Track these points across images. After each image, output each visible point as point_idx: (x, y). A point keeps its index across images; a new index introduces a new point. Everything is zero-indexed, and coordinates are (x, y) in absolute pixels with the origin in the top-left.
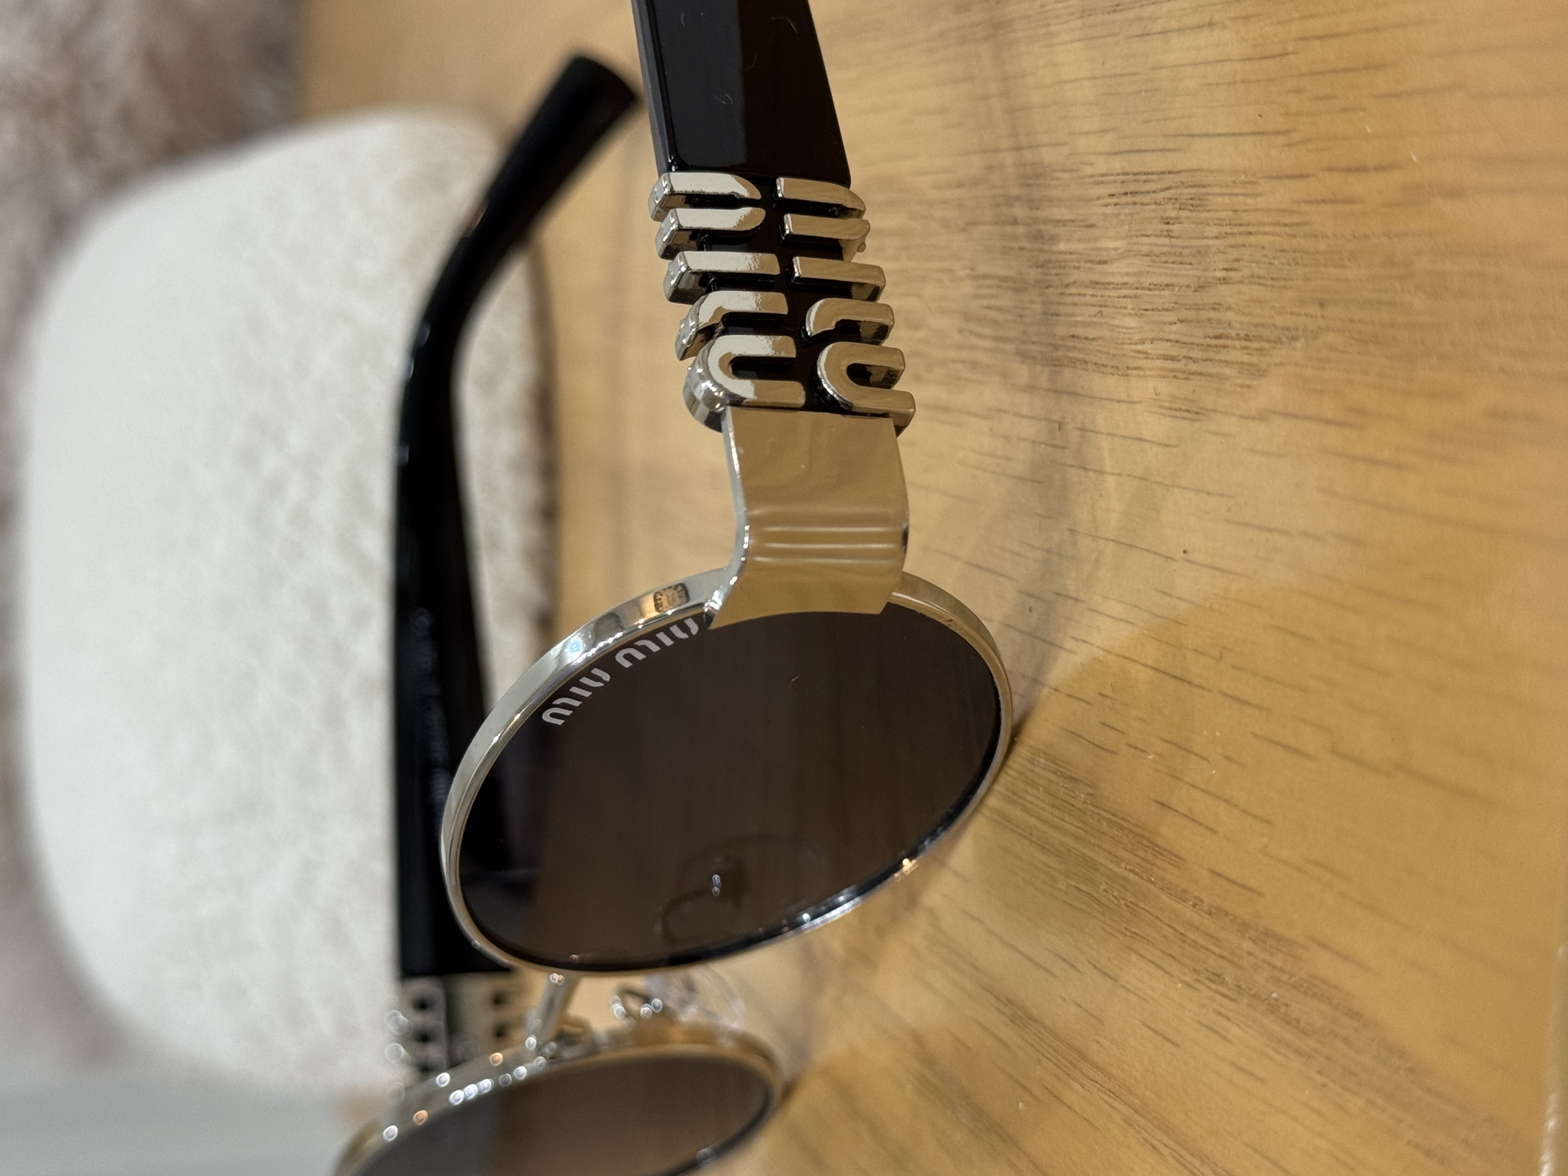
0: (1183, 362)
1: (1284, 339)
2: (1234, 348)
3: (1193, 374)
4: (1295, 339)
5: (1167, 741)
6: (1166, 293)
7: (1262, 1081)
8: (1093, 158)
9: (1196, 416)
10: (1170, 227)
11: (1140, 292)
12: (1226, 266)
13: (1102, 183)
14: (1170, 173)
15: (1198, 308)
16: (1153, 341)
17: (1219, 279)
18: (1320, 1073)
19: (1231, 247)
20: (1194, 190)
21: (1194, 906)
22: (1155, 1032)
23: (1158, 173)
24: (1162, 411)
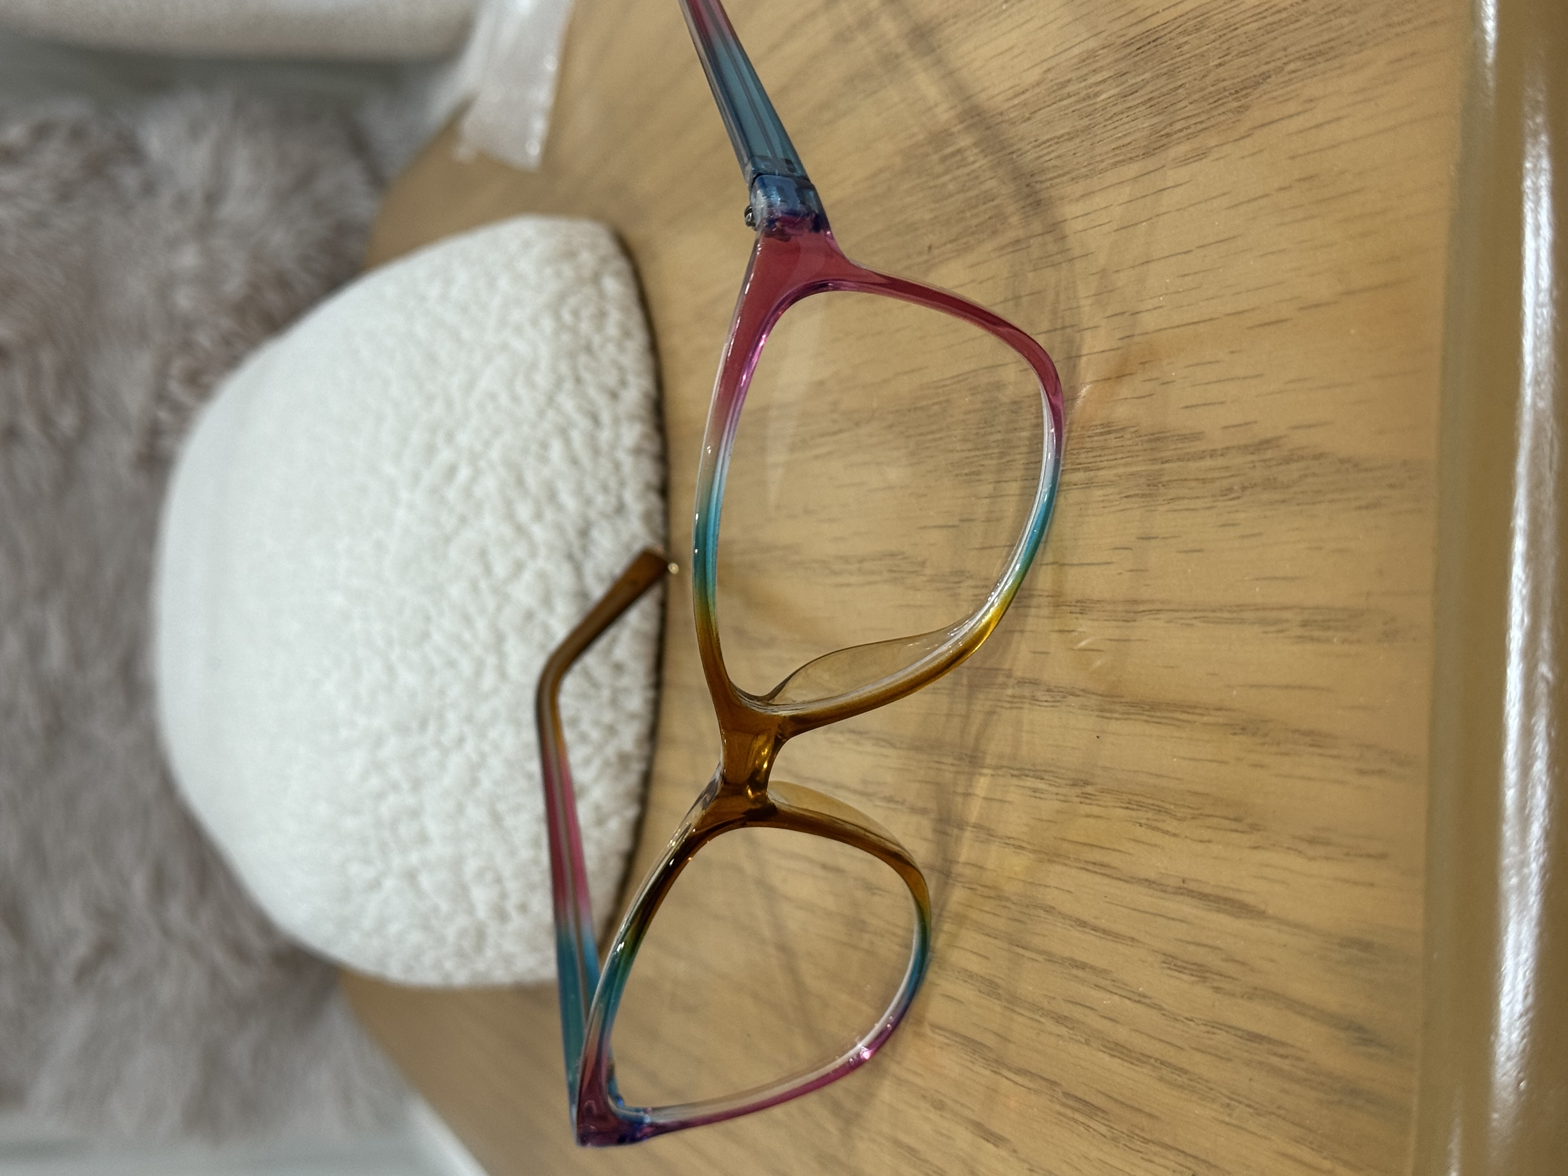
0: (1193, 127)
1: (1261, 81)
2: (1229, 102)
3: (1200, 131)
4: (1269, 77)
5: (1189, 366)
6: (1180, 91)
7: (1260, 534)
8: (1124, 32)
9: (1202, 156)
10: (1181, 49)
11: (1160, 99)
12: (1221, 55)
13: (1132, 43)
14: (1180, 16)
15: (1202, 90)
16: (1171, 124)
17: (1216, 65)
18: (1298, 505)
19: (1223, 42)
20: (1196, 20)
21: (1211, 456)
22: (1186, 552)
23: (1172, 20)
24: (1179, 164)
